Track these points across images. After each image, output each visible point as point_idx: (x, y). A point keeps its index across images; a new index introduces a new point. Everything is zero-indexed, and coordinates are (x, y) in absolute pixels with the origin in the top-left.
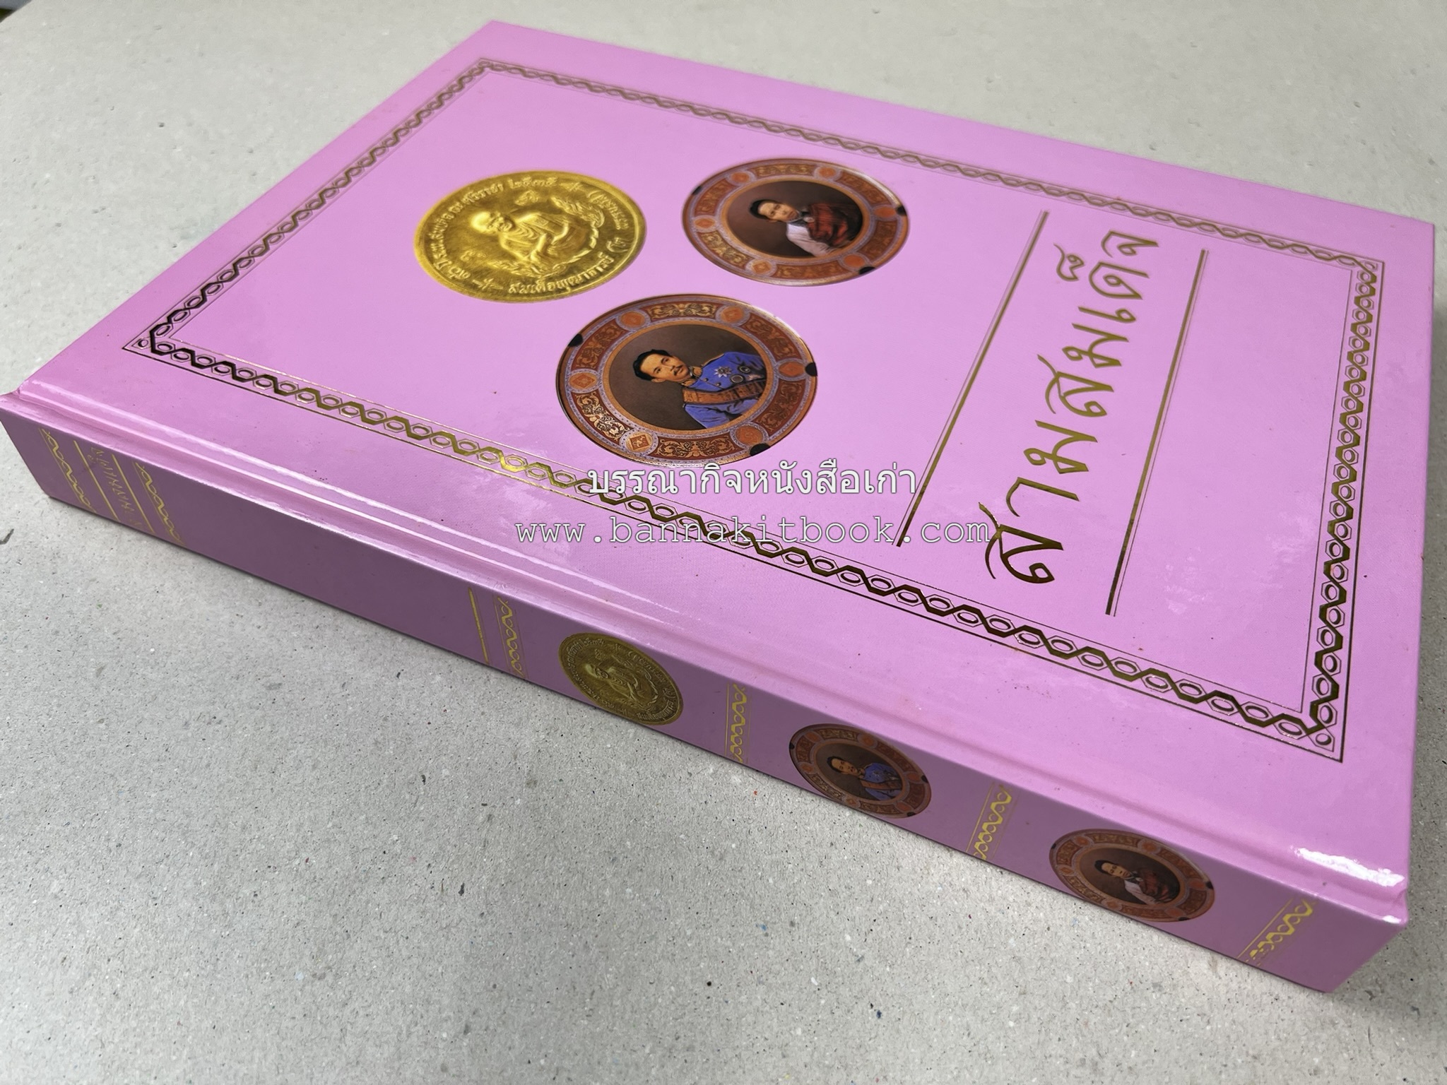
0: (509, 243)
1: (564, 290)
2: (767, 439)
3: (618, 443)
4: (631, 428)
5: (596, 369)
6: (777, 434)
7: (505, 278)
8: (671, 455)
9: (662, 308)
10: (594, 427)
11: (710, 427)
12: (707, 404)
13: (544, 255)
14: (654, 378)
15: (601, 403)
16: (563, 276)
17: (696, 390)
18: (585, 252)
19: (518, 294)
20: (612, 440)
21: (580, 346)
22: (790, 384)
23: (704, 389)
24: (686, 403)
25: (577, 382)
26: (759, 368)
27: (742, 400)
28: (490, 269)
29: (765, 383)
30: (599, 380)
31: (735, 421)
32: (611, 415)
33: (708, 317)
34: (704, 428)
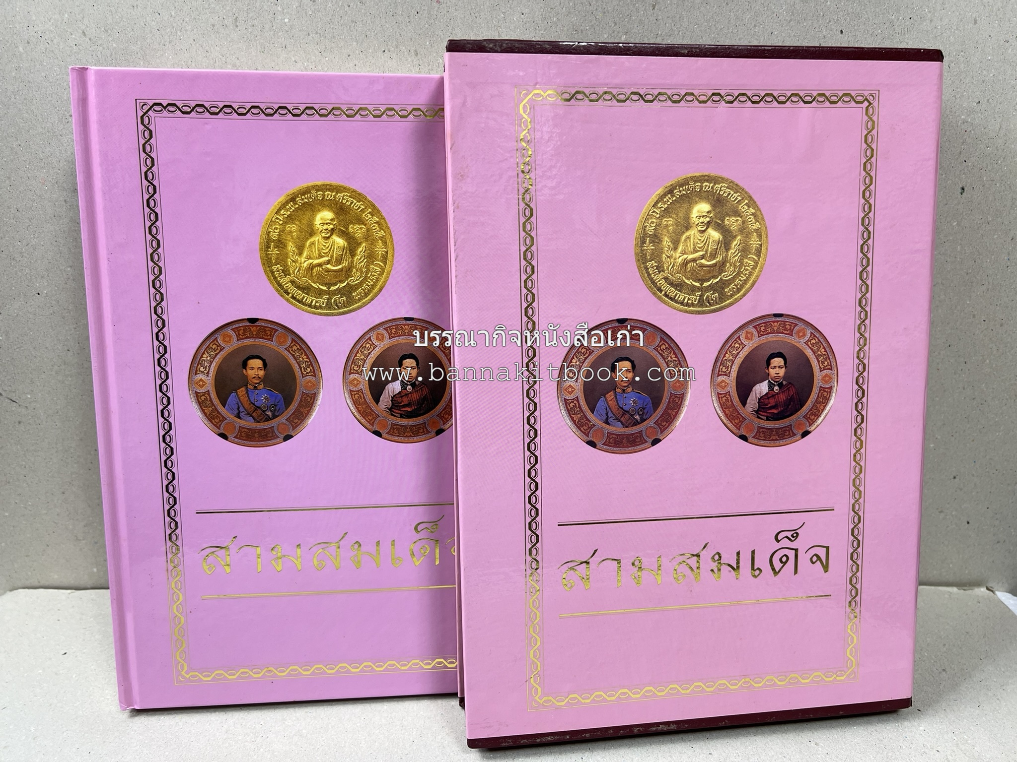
0: (313, 244)
1: (288, 294)
2: (231, 437)
3: (196, 374)
4: (208, 376)
5: (238, 340)
6: (236, 440)
7: (282, 259)
8: (200, 400)
9: (298, 349)
10: (201, 358)
11: (226, 409)
12: (240, 401)
13: (311, 268)
14: (246, 369)
15: (216, 356)
16: (298, 287)
17: (247, 392)
18: (324, 288)
19: (273, 272)
20: (196, 371)
21: (250, 324)
22: (273, 432)
23: (250, 395)
24: (236, 392)
25: (225, 336)
26: (276, 414)
27: (251, 416)
28: (286, 246)
29: (268, 420)
30: (232, 345)
31: (236, 419)
32: (211, 363)
33: (302, 374)
34: (224, 407)
